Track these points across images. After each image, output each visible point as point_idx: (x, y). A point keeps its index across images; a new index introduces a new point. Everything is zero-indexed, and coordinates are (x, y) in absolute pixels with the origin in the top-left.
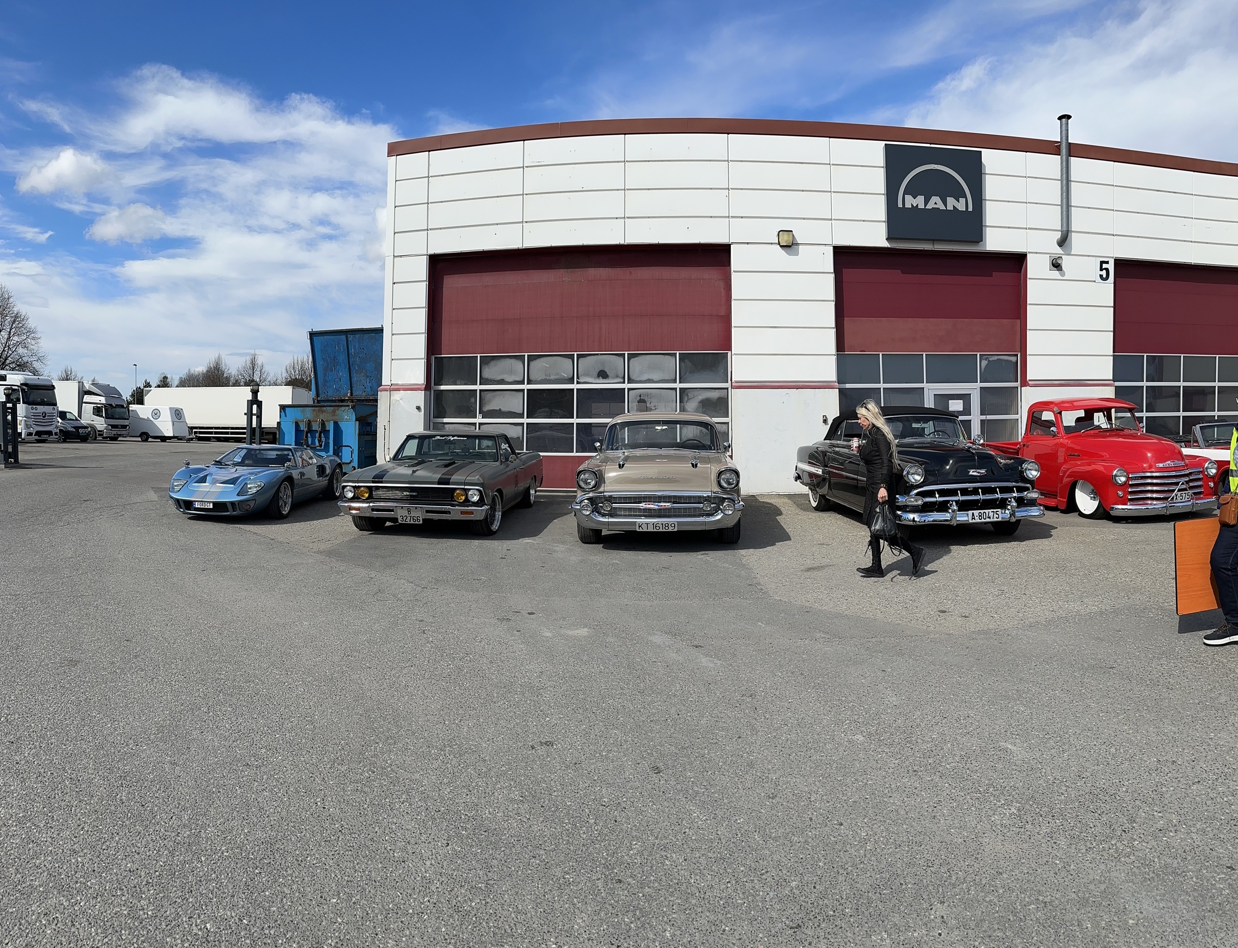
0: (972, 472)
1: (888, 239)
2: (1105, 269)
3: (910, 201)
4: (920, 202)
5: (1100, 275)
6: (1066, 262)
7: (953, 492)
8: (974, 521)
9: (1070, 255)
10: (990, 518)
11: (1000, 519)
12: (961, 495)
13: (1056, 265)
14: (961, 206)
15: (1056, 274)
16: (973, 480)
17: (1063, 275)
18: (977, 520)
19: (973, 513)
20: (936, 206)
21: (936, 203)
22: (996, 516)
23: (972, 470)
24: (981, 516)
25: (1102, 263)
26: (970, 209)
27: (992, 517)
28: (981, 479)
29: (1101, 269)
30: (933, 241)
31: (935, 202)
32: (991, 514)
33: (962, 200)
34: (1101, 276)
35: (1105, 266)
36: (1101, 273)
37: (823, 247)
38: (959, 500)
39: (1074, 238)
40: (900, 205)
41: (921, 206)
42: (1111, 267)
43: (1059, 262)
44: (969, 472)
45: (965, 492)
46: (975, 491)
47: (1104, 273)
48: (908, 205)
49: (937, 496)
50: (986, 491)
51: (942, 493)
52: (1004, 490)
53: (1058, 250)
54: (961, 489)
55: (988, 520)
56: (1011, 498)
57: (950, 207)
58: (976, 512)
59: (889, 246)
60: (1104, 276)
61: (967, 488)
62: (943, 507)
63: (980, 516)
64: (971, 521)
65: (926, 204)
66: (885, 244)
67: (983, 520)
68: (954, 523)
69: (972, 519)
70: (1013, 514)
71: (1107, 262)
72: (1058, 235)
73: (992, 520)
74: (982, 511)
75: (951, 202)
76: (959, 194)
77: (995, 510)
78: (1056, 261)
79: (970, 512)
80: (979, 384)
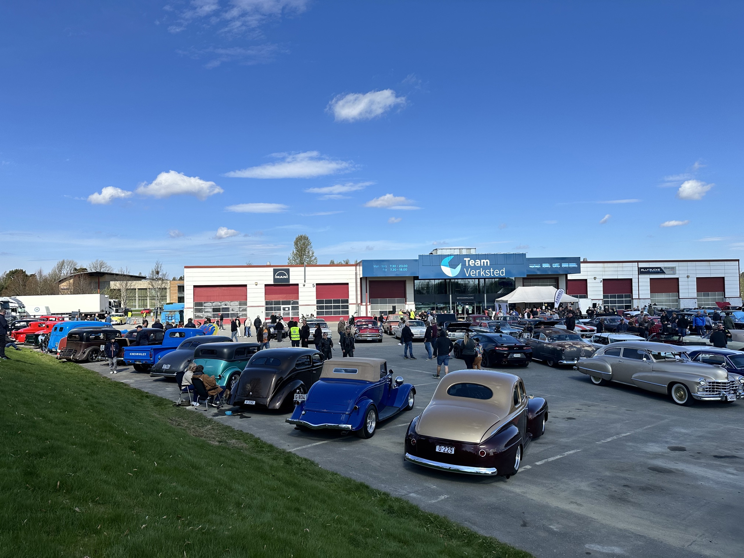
1: (274, 282)
2: (314, 285)
3: (277, 277)
4: (279, 277)
13: (304, 285)
14: (286, 277)
17: (306, 287)
26: (288, 278)
31: (281, 277)
37: (263, 284)
39: (307, 281)
40: (275, 278)
59: (274, 284)
72: (304, 280)
75: (284, 277)
76: (285, 275)
80: (291, 305)
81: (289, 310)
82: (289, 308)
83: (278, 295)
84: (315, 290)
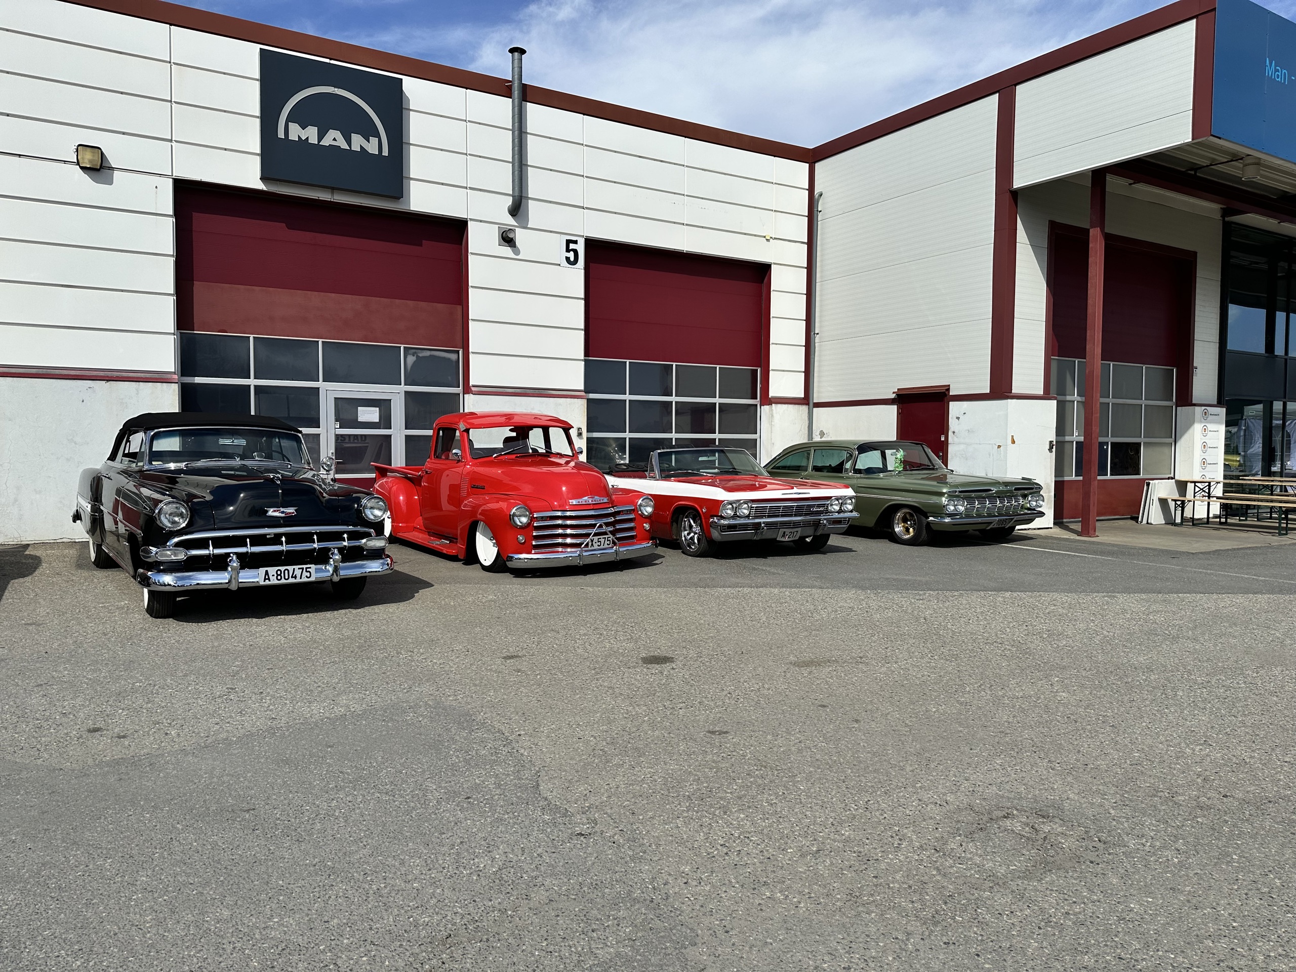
0: (271, 512)
1: (263, 178)
2: (573, 250)
3: (296, 132)
4: (311, 134)
5: (566, 257)
6: (520, 236)
7: (239, 541)
8: (267, 582)
9: (526, 228)
10: (295, 577)
11: (312, 579)
12: (251, 545)
13: (507, 239)
14: (372, 147)
15: (507, 251)
16: (275, 522)
17: (517, 252)
18: (274, 581)
19: (267, 572)
20: (334, 143)
21: (335, 139)
22: (305, 574)
23: (272, 510)
24: (280, 575)
25: (568, 242)
26: (385, 153)
27: (298, 576)
28: (288, 521)
29: (568, 250)
30: (333, 189)
31: (333, 138)
32: (298, 573)
33: (374, 141)
34: (568, 259)
35: (572, 246)
36: (568, 255)
37: (158, 178)
38: (247, 552)
39: (533, 207)
40: (281, 135)
41: (314, 140)
42: (580, 247)
43: (511, 236)
44: (267, 511)
45: (258, 540)
46: (276, 540)
47: (571, 255)
48: (293, 137)
49: (211, 548)
50: (292, 538)
51: (219, 542)
52: (323, 537)
53: (510, 221)
54: (251, 537)
55: (291, 580)
56: (334, 548)
57: (356, 147)
58: (272, 571)
59: (265, 188)
60: (572, 259)
61: (265, 535)
62: (220, 564)
63: (278, 575)
64: (262, 583)
65: (320, 138)
66: (260, 186)
67: (283, 581)
68: (234, 587)
69: (265, 579)
70: (336, 570)
71: (576, 242)
72: (509, 201)
73: (298, 580)
74: (282, 568)
75: (357, 141)
76: (369, 131)
77: (305, 566)
78: (506, 234)
79: (262, 571)
80: (403, 388)
81: (386, 421)
82: (384, 405)
83: (299, 297)
84: (579, 290)
